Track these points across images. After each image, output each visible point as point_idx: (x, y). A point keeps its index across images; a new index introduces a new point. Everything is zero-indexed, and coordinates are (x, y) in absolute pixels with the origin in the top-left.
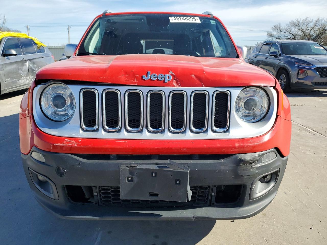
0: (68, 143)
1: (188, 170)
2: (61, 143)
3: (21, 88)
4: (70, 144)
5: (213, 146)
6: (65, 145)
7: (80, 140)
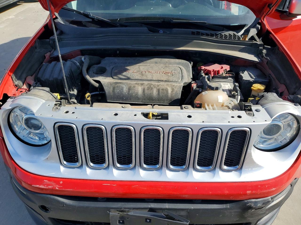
0: (48, 185)
1: (188, 222)
2: (40, 185)
3: (11, 2)
4: (50, 187)
5: (219, 192)
6: (45, 187)
7: (62, 182)
